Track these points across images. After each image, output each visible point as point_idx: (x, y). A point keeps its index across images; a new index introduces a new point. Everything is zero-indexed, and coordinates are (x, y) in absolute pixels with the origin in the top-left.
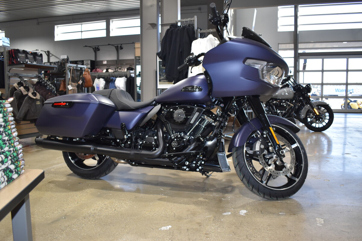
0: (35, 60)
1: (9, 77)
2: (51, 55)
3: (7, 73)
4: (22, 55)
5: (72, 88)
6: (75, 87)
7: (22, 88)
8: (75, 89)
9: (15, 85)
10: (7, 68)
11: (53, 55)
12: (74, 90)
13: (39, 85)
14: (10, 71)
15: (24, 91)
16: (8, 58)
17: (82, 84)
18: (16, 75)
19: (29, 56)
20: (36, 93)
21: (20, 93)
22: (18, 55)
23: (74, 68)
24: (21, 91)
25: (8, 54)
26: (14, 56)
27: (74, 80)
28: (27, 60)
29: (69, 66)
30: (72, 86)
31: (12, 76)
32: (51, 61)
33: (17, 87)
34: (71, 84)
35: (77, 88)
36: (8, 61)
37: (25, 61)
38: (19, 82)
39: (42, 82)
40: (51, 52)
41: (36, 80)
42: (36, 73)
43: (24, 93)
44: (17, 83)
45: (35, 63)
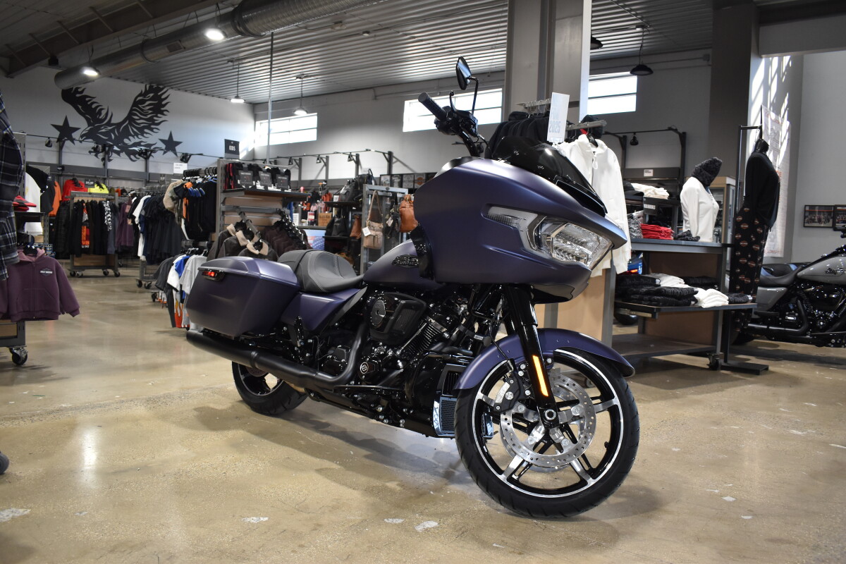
0: (274, 181)
1: (223, 213)
2: (394, 160)
3: (220, 207)
4: (246, 174)
5: (369, 233)
6: (377, 231)
7: (240, 234)
8: (376, 235)
9: (231, 227)
10: (220, 197)
11: (398, 160)
12: (374, 237)
13: (278, 229)
14: (226, 202)
15: (243, 239)
16: (224, 178)
17: (393, 224)
18: (235, 209)
19: (262, 174)
20: (262, 244)
21: (235, 242)
22: (238, 174)
23: (380, 193)
24: (237, 240)
25: (224, 172)
26: (231, 175)
27: (376, 217)
28: (254, 182)
29: (370, 190)
30: (370, 229)
31: (227, 211)
32: (395, 171)
33: (232, 231)
34: (369, 226)
35: (381, 234)
36: (224, 185)
37: (252, 185)
38: (239, 221)
39: (285, 223)
40: (394, 155)
41: (276, 219)
42: (278, 206)
43: (242, 243)
44: (235, 223)
45: (272, 188)
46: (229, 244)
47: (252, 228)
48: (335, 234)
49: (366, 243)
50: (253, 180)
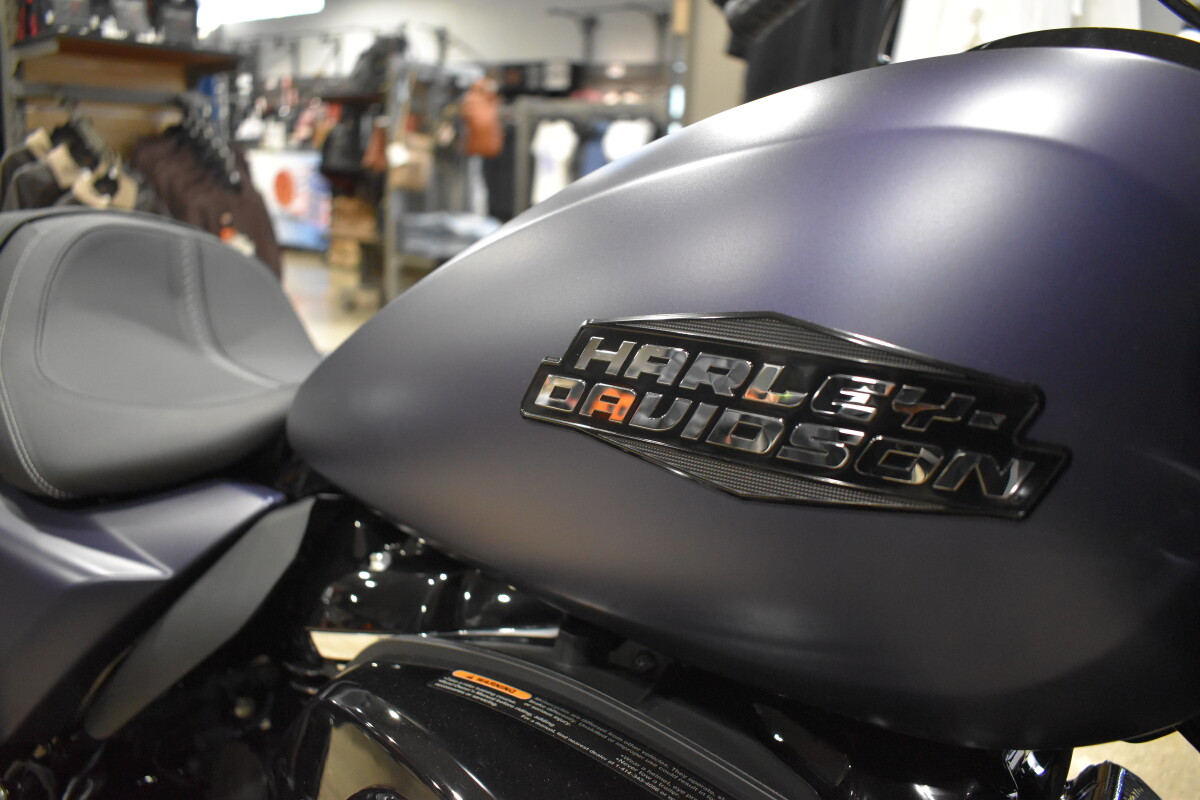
0: (154, 18)
1: (21, 103)
3: (9, 88)
6: (420, 150)
7: (59, 157)
9: (37, 139)
13: (173, 141)
14: (26, 73)
15: (66, 168)
16: (16, 10)
18: (53, 91)
20: (117, 180)
21: (46, 176)
23: (423, 77)
24: (50, 170)
28: (95, 19)
29: (403, 69)
31: (34, 99)
33: (41, 147)
36: (15, 27)
37: (89, 25)
38: (63, 122)
41: (171, 118)
42: (174, 86)
43: (64, 180)
44: (51, 129)
45: (149, 37)
46: (29, 182)
47: (95, 139)
48: (337, 161)
49: (396, 180)
50: (92, 12)
